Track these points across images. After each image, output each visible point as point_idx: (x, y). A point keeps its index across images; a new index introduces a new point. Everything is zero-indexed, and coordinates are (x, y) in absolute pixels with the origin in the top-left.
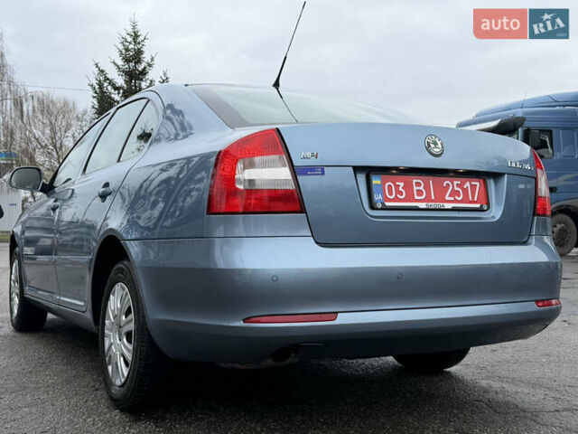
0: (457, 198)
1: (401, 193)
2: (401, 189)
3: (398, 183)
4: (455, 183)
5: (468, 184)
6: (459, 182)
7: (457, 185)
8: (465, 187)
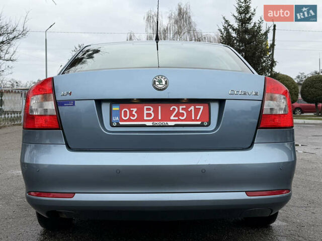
0: (180, 118)
1: (134, 116)
2: (134, 113)
3: (131, 109)
4: (181, 107)
5: (192, 108)
6: (184, 107)
7: (183, 109)
8: (189, 110)
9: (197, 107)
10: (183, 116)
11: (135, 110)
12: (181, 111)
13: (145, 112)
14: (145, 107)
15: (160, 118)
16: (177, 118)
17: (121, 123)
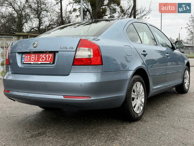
1: (28, 59)
4: (44, 55)
5: (48, 55)
6: (45, 55)
7: (44, 56)
8: (46, 56)
9: (49, 55)
10: (44, 59)
11: (29, 56)
12: (44, 57)
13: (32, 57)
14: (32, 55)
15: (36, 60)
16: (42, 60)
17: (24, 62)
